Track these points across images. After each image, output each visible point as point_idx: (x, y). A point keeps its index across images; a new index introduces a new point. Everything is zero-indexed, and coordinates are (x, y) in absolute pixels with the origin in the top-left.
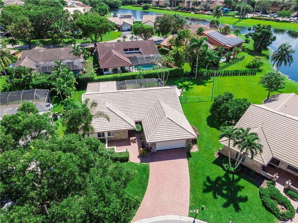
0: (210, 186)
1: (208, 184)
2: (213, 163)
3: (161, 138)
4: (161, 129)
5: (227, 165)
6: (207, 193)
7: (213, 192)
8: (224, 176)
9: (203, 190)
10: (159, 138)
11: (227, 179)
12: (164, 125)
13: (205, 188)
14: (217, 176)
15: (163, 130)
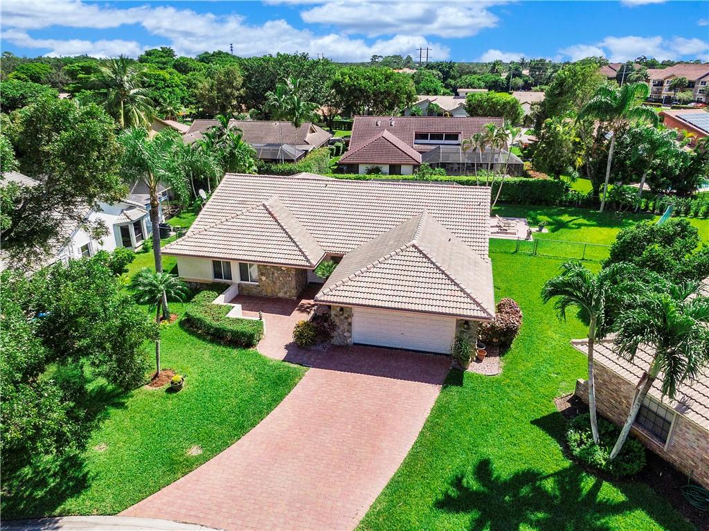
0: (476, 493)
1: (472, 483)
2: (535, 422)
3: (365, 296)
4: (378, 270)
5: (584, 436)
6: (449, 511)
7: (477, 516)
8: (560, 475)
9: (440, 497)
10: (359, 295)
11: (562, 489)
12: (393, 262)
13: (453, 492)
14: (525, 467)
15: (383, 276)
